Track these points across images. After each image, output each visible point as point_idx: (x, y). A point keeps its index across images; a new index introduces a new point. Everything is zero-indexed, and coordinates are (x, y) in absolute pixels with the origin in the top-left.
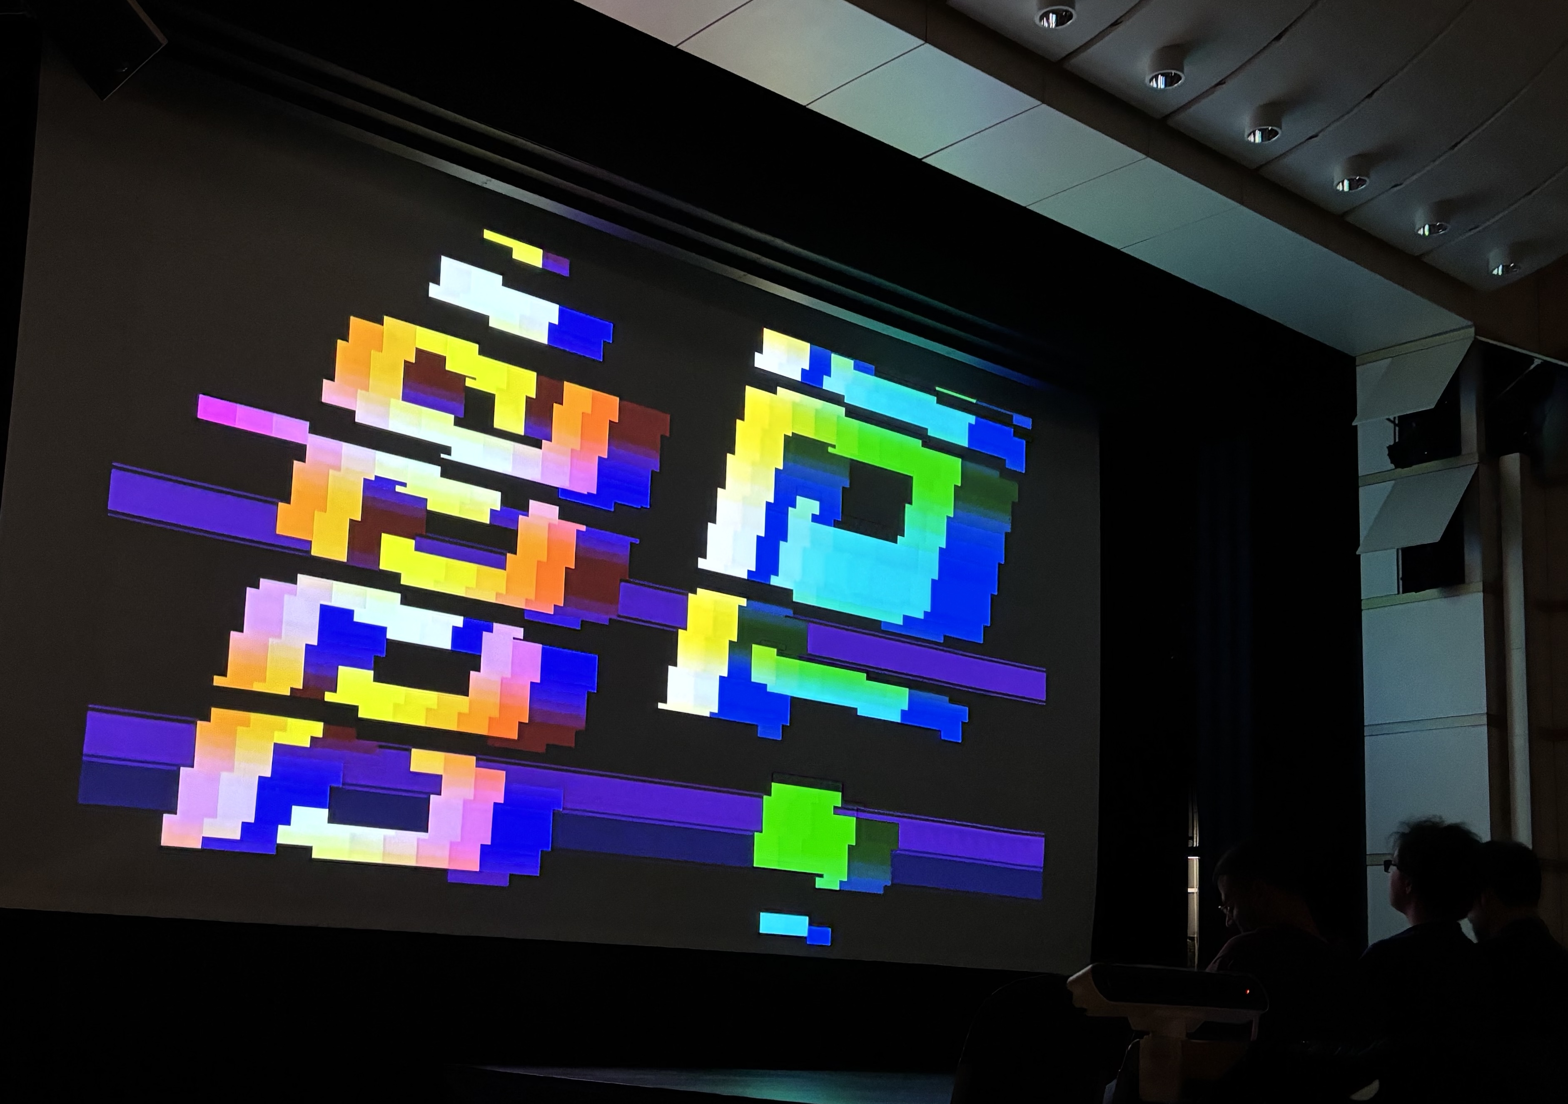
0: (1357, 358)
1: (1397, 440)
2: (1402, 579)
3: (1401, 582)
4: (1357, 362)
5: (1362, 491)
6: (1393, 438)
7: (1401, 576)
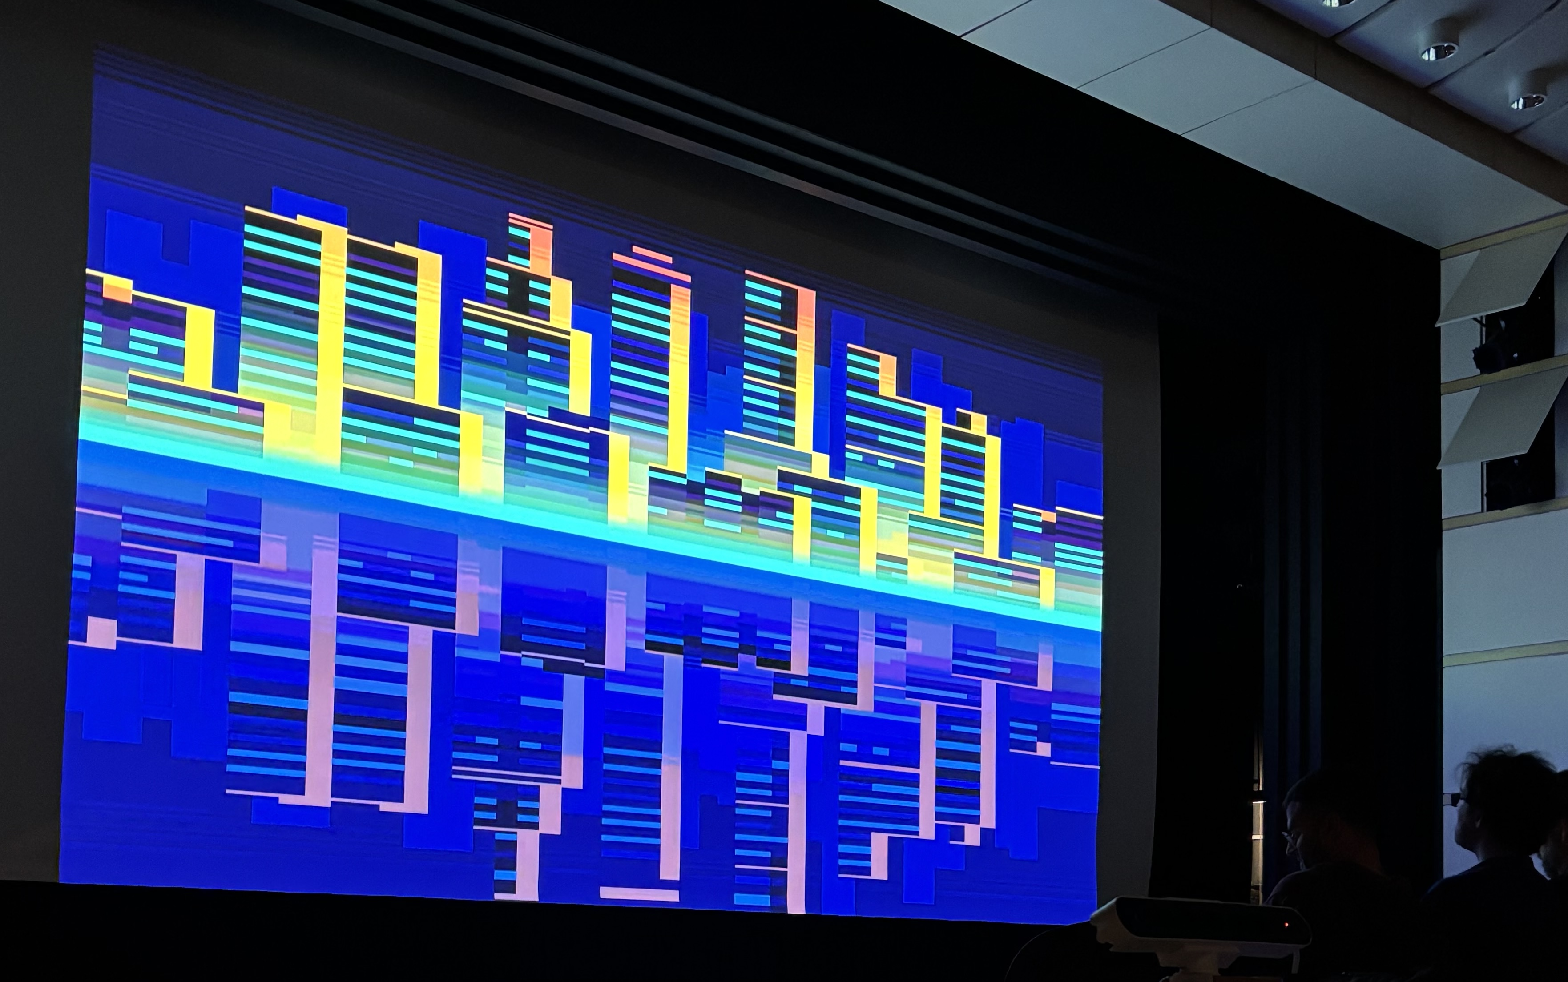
0: (1441, 250)
1: (1484, 342)
2: (1486, 495)
3: (1485, 498)
4: (1442, 256)
5: (1444, 400)
6: (1479, 340)
7: (1485, 491)
